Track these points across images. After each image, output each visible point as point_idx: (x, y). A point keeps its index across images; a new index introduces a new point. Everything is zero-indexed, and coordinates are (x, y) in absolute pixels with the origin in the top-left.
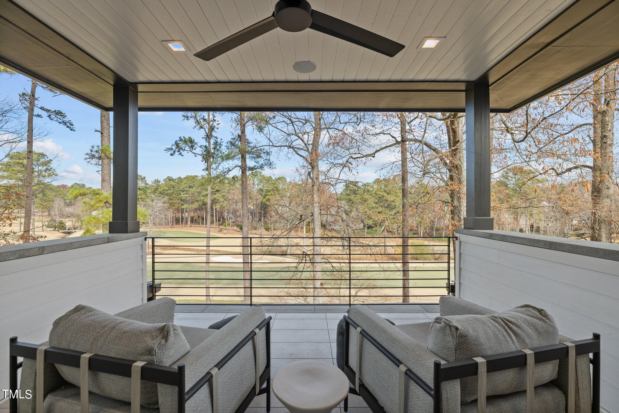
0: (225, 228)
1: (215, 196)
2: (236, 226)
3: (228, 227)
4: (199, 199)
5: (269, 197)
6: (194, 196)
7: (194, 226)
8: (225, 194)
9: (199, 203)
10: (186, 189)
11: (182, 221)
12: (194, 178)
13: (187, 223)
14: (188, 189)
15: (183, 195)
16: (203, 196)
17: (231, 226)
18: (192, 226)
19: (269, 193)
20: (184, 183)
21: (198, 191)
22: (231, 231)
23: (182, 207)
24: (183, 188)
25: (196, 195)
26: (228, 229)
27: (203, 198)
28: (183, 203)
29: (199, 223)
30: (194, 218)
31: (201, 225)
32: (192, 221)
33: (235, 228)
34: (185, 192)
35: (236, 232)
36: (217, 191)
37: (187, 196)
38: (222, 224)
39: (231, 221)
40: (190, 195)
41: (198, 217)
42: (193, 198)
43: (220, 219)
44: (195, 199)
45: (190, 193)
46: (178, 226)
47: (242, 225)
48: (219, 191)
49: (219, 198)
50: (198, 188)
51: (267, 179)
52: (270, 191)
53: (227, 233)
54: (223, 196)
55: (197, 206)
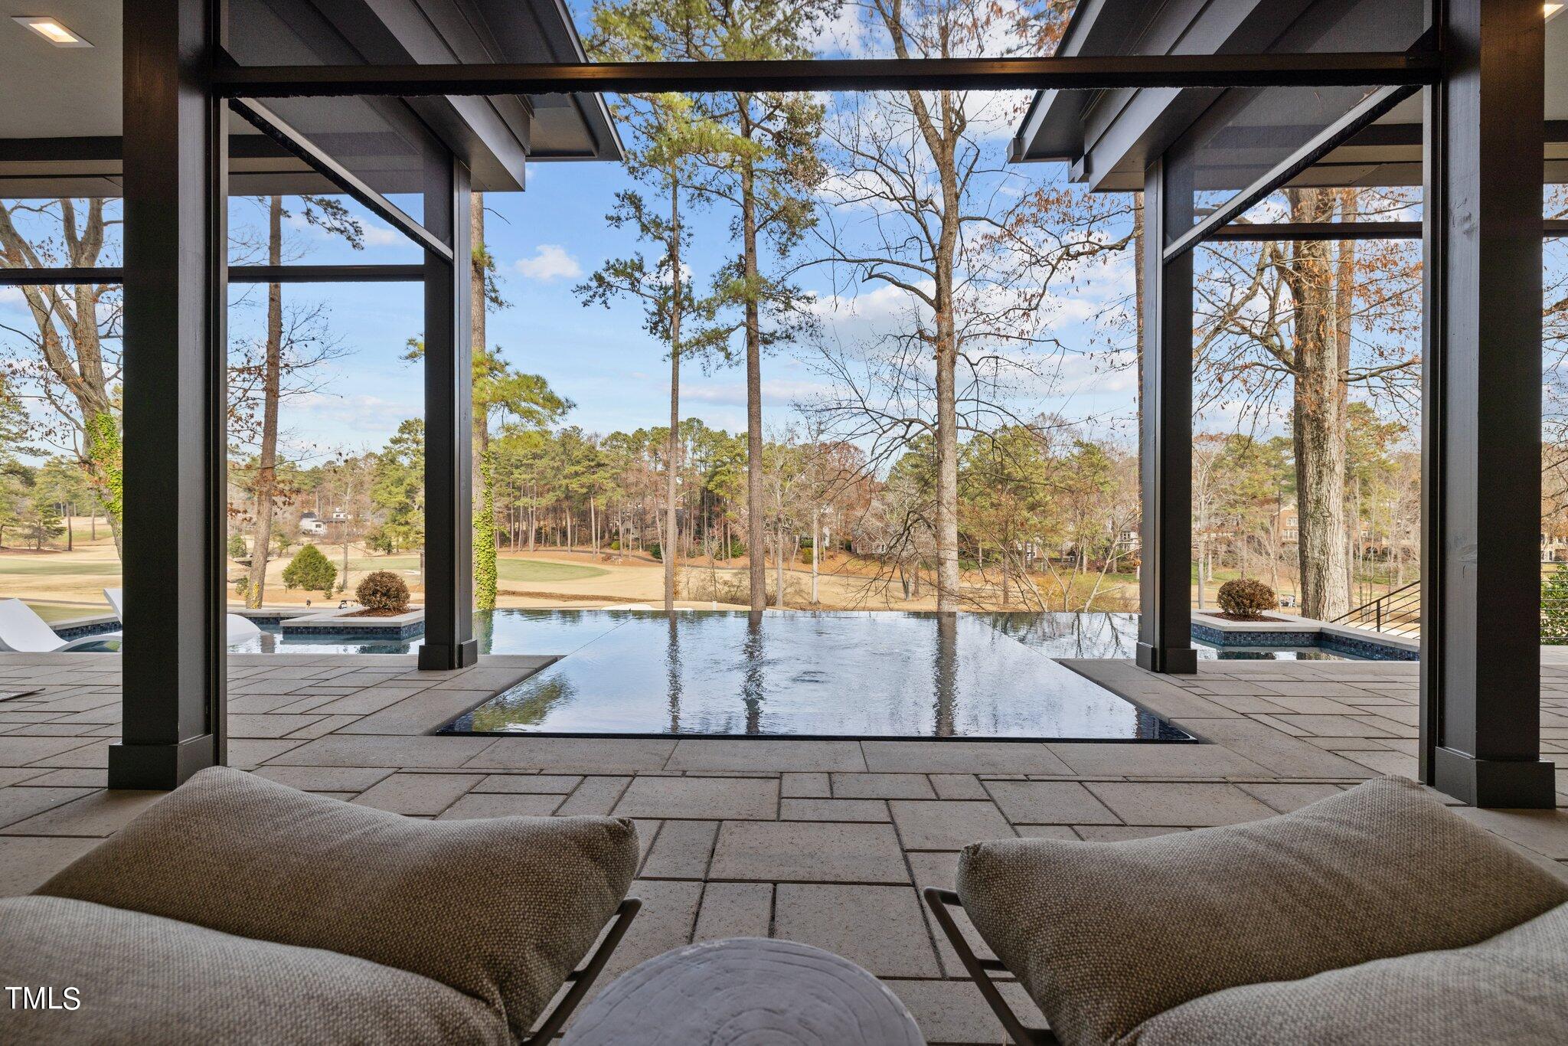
0: (617, 552)
1: (595, 476)
2: (642, 547)
3: (624, 552)
4: (556, 483)
5: (723, 478)
6: (545, 478)
7: (544, 549)
8: (618, 471)
9: (556, 494)
10: (525, 461)
11: (517, 539)
13: (526, 541)
14: (530, 461)
15: (518, 476)
16: (565, 477)
17: (632, 549)
18: (539, 548)
19: (723, 468)
21: (556, 465)
22: (631, 559)
23: (517, 503)
24: (519, 460)
25: (550, 473)
26: (624, 555)
27: (567, 481)
28: (517, 493)
29: (554, 543)
30: (543, 531)
31: (560, 547)
32: (538, 540)
33: (641, 552)
34: (523, 468)
35: (643, 561)
36: (599, 465)
37: (528, 477)
38: (610, 544)
39: (631, 537)
40: (535, 475)
41: (553, 529)
42: (542, 483)
43: (603, 532)
44: (546, 485)
45: (536, 470)
46: (507, 549)
47: (658, 545)
48: (604, 465)
49: (605, 481)
50: (553, 459)
51: (716, 438)
52: (725, 464)
53: (623, 564)
54: (614, 477)
55: (553, 501)
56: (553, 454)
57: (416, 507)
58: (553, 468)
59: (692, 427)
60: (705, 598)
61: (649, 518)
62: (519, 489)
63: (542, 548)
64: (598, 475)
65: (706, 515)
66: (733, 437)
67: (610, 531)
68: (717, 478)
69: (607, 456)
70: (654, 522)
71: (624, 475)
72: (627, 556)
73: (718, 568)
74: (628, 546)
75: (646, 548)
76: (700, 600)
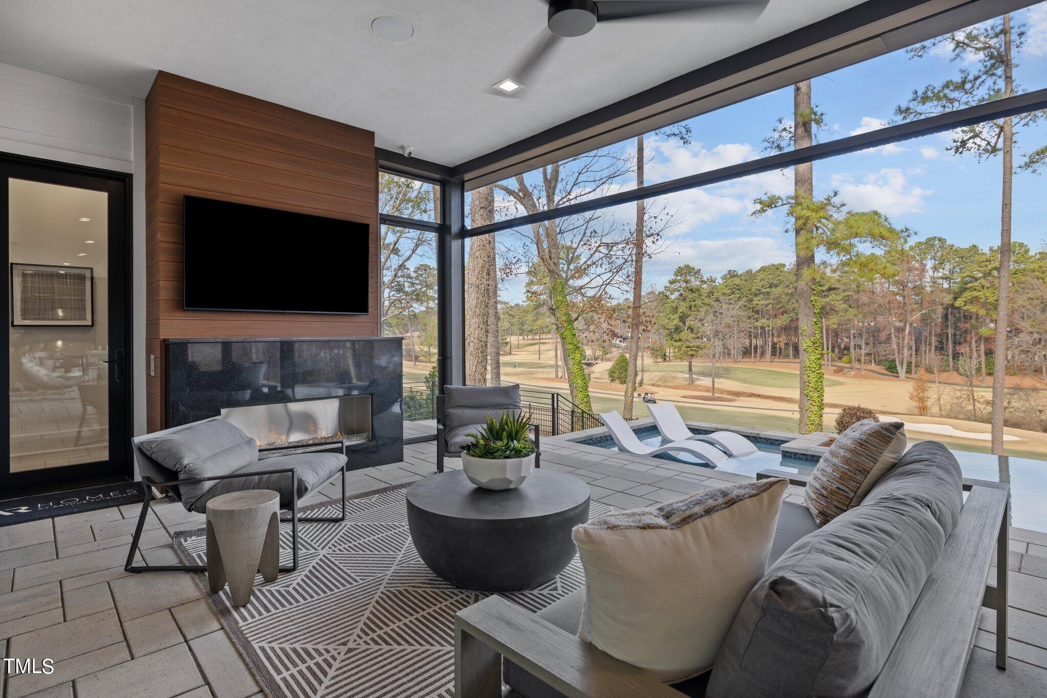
0: (848, 365)
1: (827, 299)
2: (875, 362)
3: (857, 365)
5: (975, 294)
6: (781, 302)
7: (779, 360)
8: (850, 293)
9: (791, 315)
10: (763, 290)
11: (756, 352)
12: (778, 269)
13: (763, 354)
14: (768, 290)
15: (758, 302)
17: (864, 363)
18: (775, 360)
19: (975, 284)
20: (759, 278)
21: (790, 291)
22: (863, 372)
23: (756, 324)
24: (758, 290)
25: (784, 299)
26: (856, 369)
28: (756, 316)
29: (787, 356)
30: (778, 346)
31: (792, 359)
32: (774, 353)
33: (873, 366)
34: (762, 296)
35: (876, 375)
36: (830, 289)
37: (766, 302)
38: (840, 358)
39: (863, 352)
40: (771, 301)
41: (786, 344)
42: (778, 307)
43: (833, 347)
44: (780, 308)
45: (772, 297)
46: (748, 360)
47: (894, 361)
48: (834, 289)
49: (837, 303)
50: (788, 286)
51: (964, 254)
52: (976, 279)
53: (855, 376)
54: (846, 300)
55: (787, 322)
56: (788, 283)
57: (686, 328)
58: (787, 294)
59: (933, 246)
60: (962, 416)
61: (883, 335)
62: (757, 312)
63: (777, 360)
64: (830, 297)
65: (950, 331)
66: (986, 250)
67: (839, 346)
68: (968, 295)
69: (839, 281)
70: (889, 338)
71: (855, 297)
72: (859, 369)
73: (977, 386)
74: (859, 360)
75: (879, 363)
76: (955, 418)
